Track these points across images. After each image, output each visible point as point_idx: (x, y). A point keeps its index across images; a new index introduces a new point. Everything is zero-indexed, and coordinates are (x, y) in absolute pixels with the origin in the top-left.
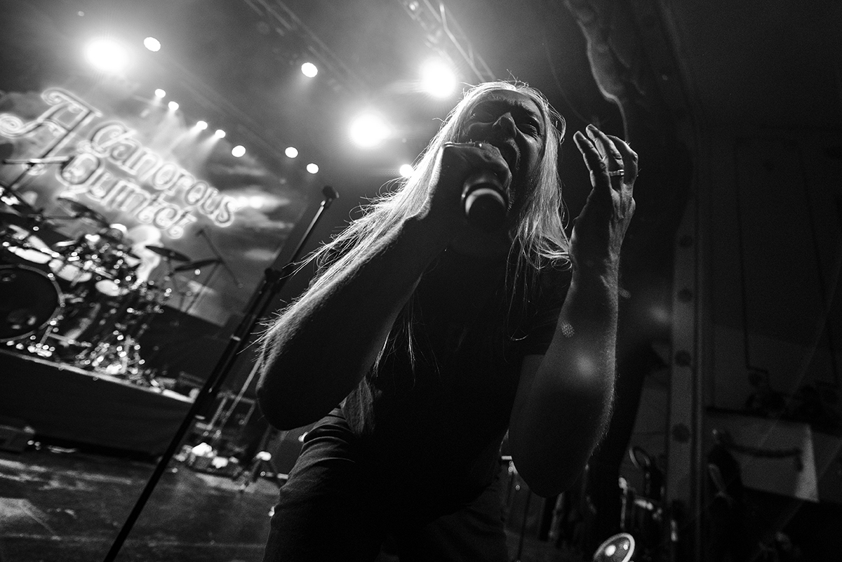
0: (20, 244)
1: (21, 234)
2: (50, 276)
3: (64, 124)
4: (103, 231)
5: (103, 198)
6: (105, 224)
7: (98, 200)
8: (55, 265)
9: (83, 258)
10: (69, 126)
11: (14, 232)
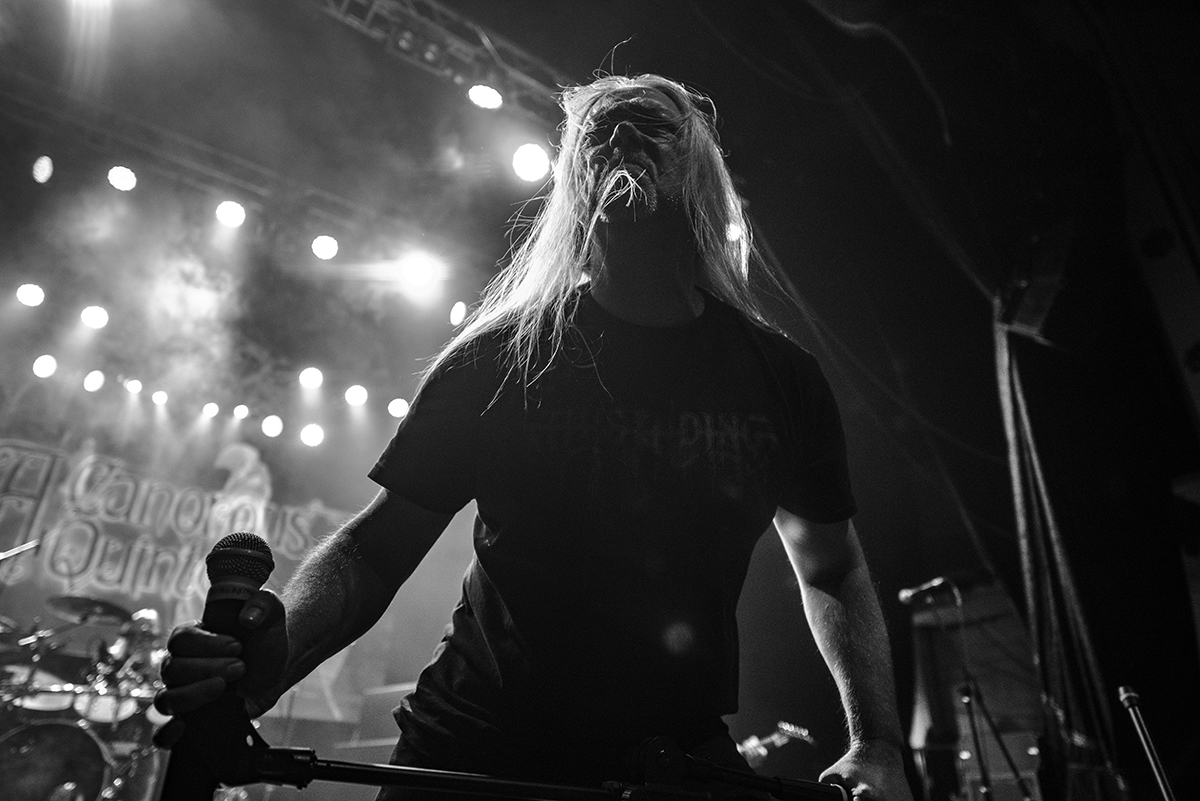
0: (25, 691)
1: (20, 675)
2: (82, 723)
3: (27, 491)
4: (125, 627)
5: (120, 581)
6: (126, 616)
7: (116, 588)
8: (81, 705)
9: (112, 681)
10: (36, 491)
11: (11, 675)
